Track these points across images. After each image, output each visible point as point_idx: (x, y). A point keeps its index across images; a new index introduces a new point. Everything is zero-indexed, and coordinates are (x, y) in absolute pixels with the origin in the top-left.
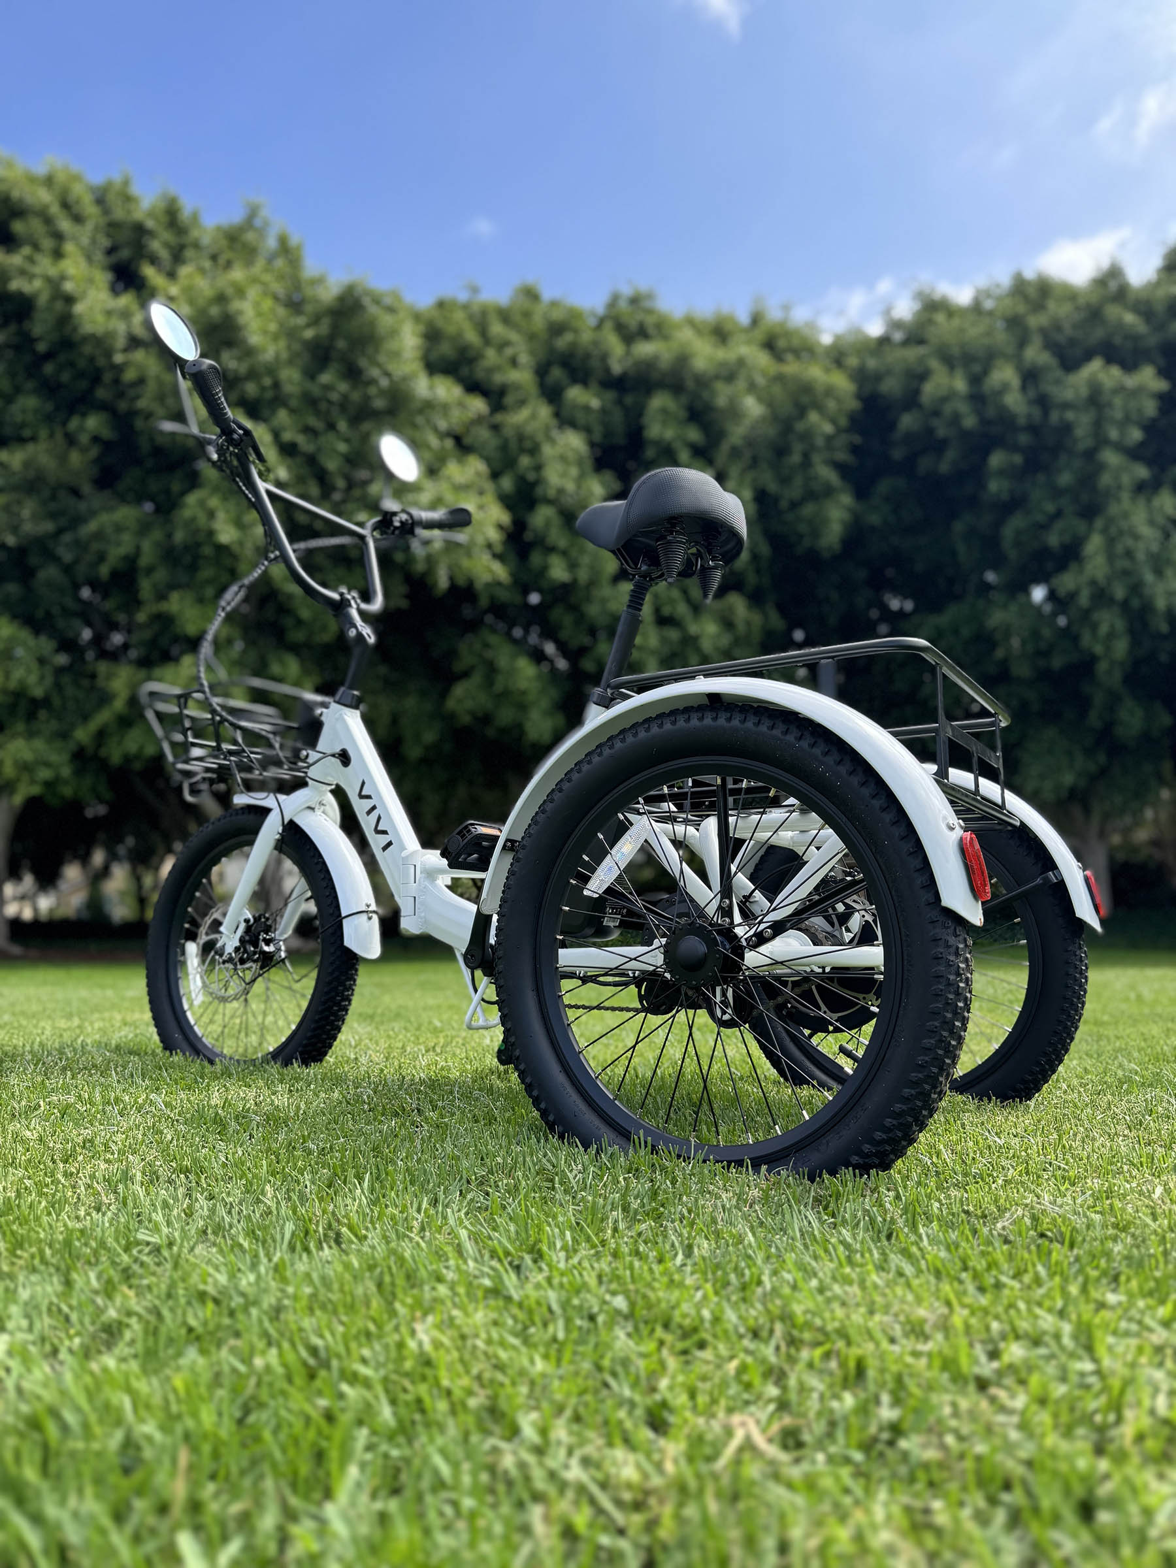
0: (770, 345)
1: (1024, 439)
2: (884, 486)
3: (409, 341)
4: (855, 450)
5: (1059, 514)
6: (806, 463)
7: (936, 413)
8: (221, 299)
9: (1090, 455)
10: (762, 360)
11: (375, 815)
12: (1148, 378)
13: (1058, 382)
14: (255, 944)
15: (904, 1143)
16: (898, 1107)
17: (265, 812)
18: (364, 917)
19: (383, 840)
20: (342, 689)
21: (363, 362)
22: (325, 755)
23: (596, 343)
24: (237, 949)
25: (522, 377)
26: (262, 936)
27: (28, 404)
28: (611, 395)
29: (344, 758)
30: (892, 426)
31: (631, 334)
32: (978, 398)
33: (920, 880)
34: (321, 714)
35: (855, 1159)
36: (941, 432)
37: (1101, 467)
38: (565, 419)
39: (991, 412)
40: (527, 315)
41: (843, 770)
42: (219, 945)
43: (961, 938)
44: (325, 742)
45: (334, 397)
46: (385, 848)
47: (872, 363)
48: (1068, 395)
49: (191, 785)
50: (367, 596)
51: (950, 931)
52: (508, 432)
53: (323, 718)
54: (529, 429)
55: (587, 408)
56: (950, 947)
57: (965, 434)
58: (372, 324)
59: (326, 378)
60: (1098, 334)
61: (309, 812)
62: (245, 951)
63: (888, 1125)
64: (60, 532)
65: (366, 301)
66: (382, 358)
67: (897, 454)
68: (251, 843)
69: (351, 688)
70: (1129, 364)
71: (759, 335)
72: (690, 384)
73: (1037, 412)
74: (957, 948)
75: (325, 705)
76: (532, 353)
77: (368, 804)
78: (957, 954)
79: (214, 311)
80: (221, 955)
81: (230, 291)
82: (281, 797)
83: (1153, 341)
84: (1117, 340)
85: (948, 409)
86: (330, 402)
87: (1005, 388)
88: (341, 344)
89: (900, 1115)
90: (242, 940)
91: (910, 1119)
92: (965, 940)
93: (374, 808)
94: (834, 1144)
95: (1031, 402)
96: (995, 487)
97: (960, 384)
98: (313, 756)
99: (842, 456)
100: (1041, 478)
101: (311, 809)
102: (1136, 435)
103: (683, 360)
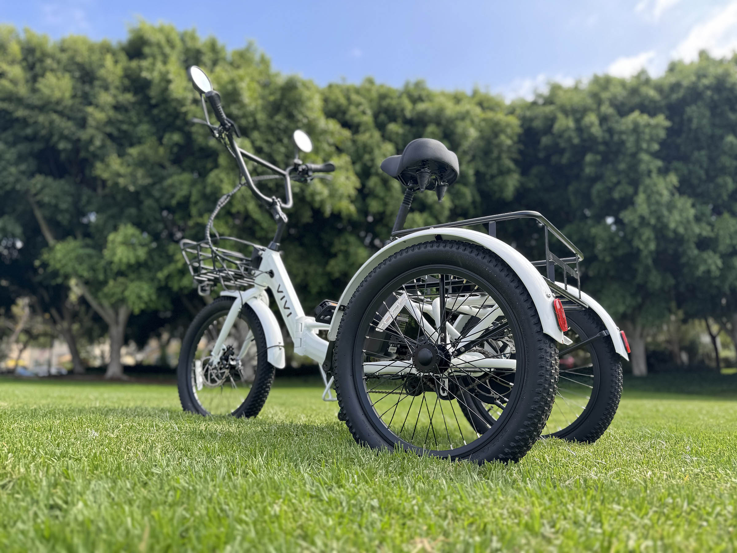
0: (480, 104)
1: (602, 148)
2: (535, 170)
3: (317, 102)
4: (521, 152)
5: (619, 183)
6: (499, 158)
7: (560, 136)
8: (232, 81)
9: (634, 155)
10: (478, 110)
11: (284, 300)
12: (661, 120)
13: (617, 122)
14: (227, 360)
15: (525, 448)
16: (522, 430)
17: (233, 299)
18: (277, 348)
19: (287, 312)
20: (272, 243)
21: (295, 112)
22: (262, 272)
23: (399, 104)
24: (219, 363)
25: (368, 119)
26: (231, 357)
27: (144, 128)
28: (407, 127)
29: (271, 274)
30: (539, 142)
31: (415, 100)
32: (580, 130)
33: (533, 321)
34: (262, 254)
35: (501, 456)
36: (563, 144)
37: (640, 161)
38: (386, 137)
39: (585, 136)
40: (369, 91)
41: (497, 269)
42: (211, 361)
43: (553, 349)
44: (263, 267)
45: (282, 126)
46: (288, 316)
47: (528, 114)
48: (623, 128)
49: (202, 287)
50: (285, 201)
51: (548, 345)
52: (360, 144)
53: (262, 256)
54: (370, 142)
55: (397, 134)
56: (548, 352)
57: (573, 146)
58: (301, 95)
59: (278, 118)
60: (636, 100)
61: (254, 299)
62: (222, 364)
63: (517, 439)
64: (154, 184)
65: (299, 85)
66: (304, 110)
67: (541, 155)
68: (227, 314)
69: (276, 242)
70: (652, 114)
71: (476, 100)
72: (444, 122)
73: (607, 136)
74: (551, 353)
75: (263, 250)
76: (371, 108)
77: (281, 295)
78: (551, 356)
79: (230, 87)
80: (211, 366)
81: (236, 78)
82: (242, 292)
83: (663, 103)
84: (647, 103)
85: (566, 135)
86: (280, 129)
87: (592, 124)
88: (286, 103)
89: (522, 434)
90: (221, 359)
91: (528, 436)
92: (555, 350)
93: (284, 297)
94: (492, 448)
95: (604, 131)
96: (588, 170)
97: (571, 124)
98: (257, 272)
99: (515, 156)
100: (610, 166)
101: (256, 298)
102: (656, 147)
103: (441, 110)
